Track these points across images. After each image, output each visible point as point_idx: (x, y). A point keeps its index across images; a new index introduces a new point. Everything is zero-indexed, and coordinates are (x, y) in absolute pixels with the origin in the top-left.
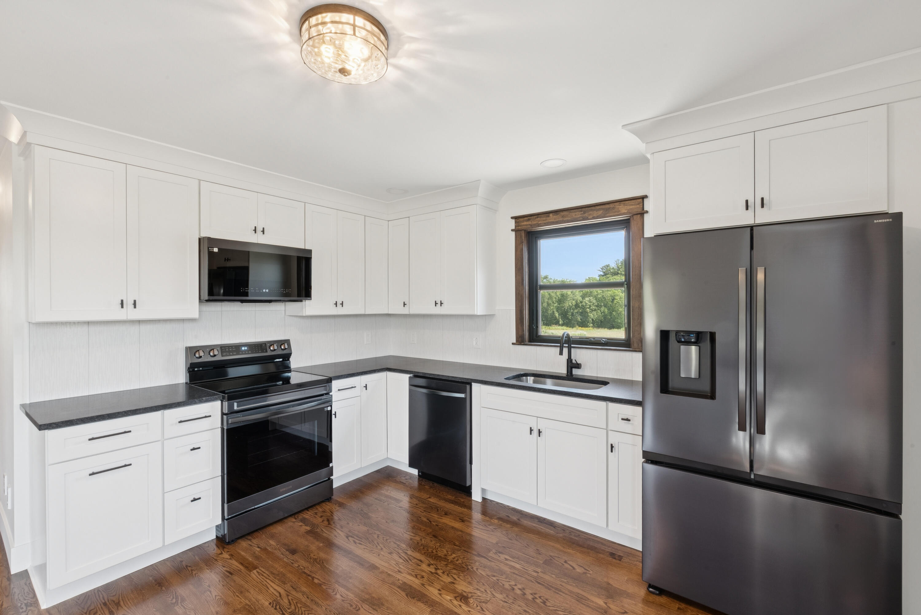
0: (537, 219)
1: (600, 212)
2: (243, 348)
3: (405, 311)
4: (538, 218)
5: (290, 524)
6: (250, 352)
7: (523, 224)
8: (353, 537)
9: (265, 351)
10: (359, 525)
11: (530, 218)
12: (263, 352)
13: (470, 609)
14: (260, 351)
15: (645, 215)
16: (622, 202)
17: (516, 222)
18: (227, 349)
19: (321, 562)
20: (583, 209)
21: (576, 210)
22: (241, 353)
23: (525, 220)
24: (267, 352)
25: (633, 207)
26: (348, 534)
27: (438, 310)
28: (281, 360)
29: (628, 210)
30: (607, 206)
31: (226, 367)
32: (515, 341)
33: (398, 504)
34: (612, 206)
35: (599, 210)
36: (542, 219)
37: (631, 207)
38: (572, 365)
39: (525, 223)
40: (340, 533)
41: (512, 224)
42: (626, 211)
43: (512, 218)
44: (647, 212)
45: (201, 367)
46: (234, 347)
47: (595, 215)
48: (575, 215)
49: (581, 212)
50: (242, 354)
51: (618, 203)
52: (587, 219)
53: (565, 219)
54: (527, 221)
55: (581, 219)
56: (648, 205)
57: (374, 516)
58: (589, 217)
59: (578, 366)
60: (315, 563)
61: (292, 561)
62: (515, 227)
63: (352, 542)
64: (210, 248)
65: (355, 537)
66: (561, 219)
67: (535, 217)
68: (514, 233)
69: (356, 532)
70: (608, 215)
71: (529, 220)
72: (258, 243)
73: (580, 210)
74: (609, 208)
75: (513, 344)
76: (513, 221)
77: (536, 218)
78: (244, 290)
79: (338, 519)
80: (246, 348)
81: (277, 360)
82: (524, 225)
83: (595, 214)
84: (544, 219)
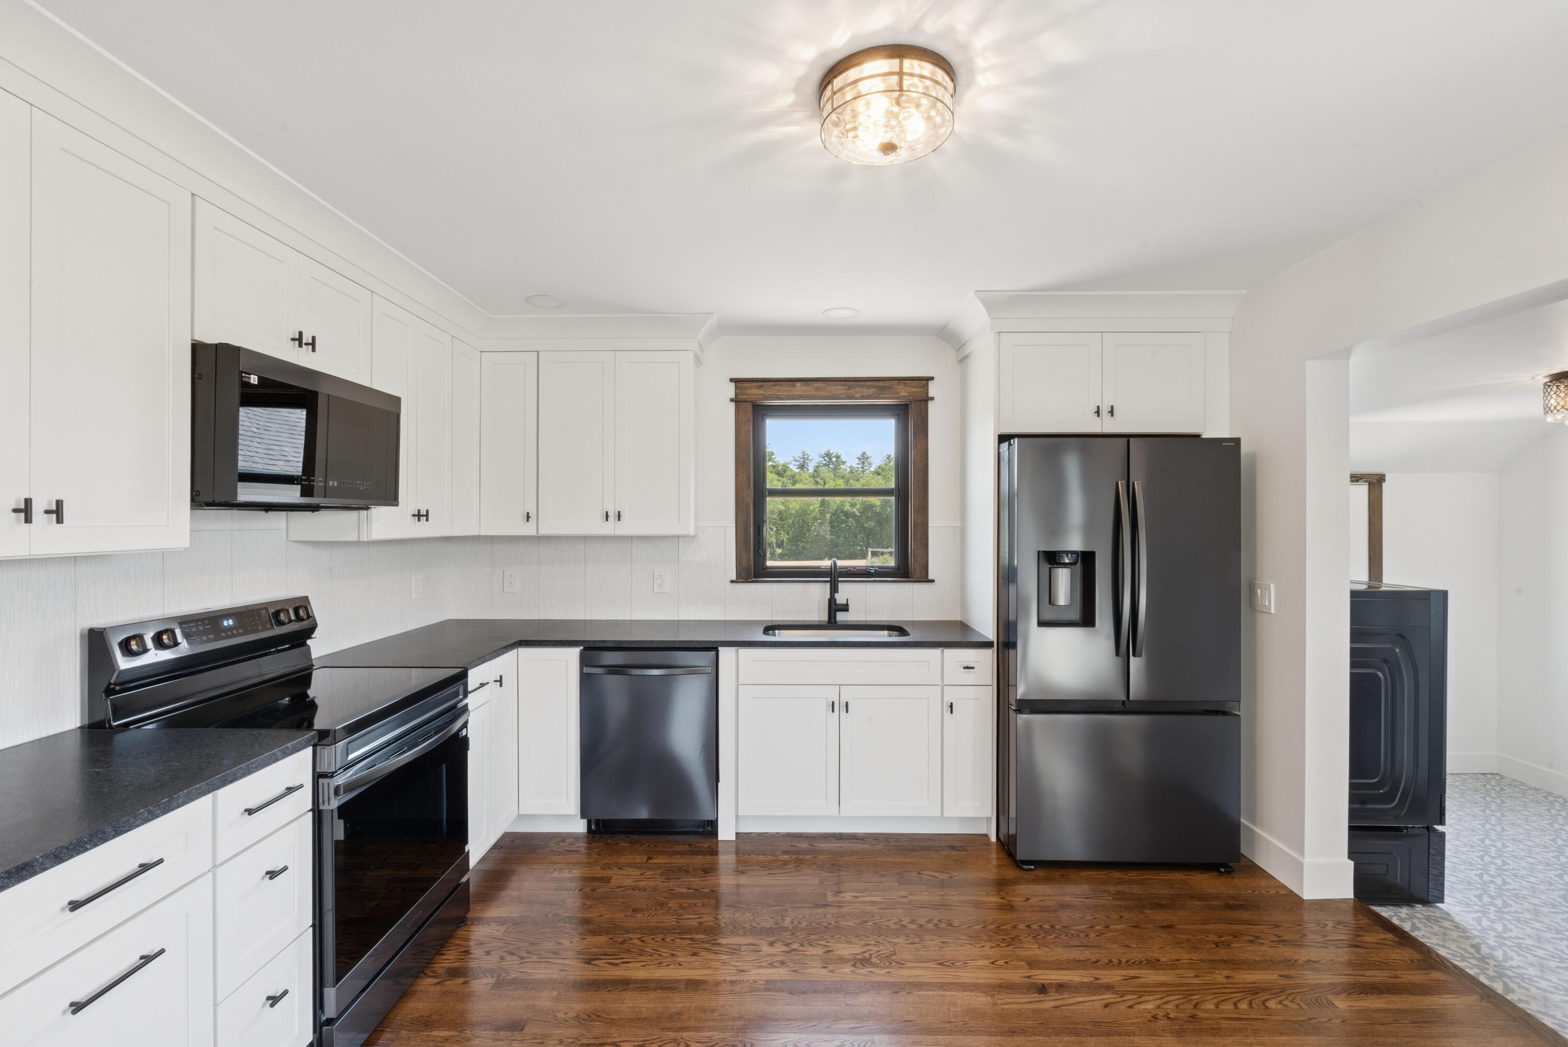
0: (774, 387)
1: (872, 391)
2: (225, 623)
3: (529, 530)
4: (776, 385)
6: (241, 631)
7: (749, 391)
11: (763, 384)
12: (265, 629)
13: (889, 970)
14: (260, 627)
15: (930, 403)
16: (902, 382)
17: (736, 388)
18: (193, 626)
20: (848, 383)
21: (838, 383)
22: (223, 634)
23: (755, 386)
25: (916, 389)
27: (609, 528)
29: (909, 393)
30: (882, 384)
32: (734, 578)
34: (888, 384)
35: (871, 387)
36: (783, 388)
37: (914, 390)
38: (834, 607)
39: (754, 391)
41: (730, 391)
42: (907, 394)
43: (732, 380)
44: (932, 399)
46: (206, 622)
47: (864, 394)
48: (836, 390)
49: (845, 386)
50: (228, 637)
51: (897, 382)
52: (853, 398)
53: (820, 393)
54: (757, 388)
55: (844, 396)
56: (933, 389)
58: (856, 396)
59: (845, 608)
62: (736, 394)
64: (243, 375)
66: (814, 393)
67: (771, 383)
68: (733, 404)
70: (881, 396)
71: (761, 387)
73: (844, 383)
74: (885, 387)
75: (732, 582)
76: (733, 385)
77: (773, 386)
80: (231, 622)
82: (752, 394)
83: (866, 392)
84: (787, 388)
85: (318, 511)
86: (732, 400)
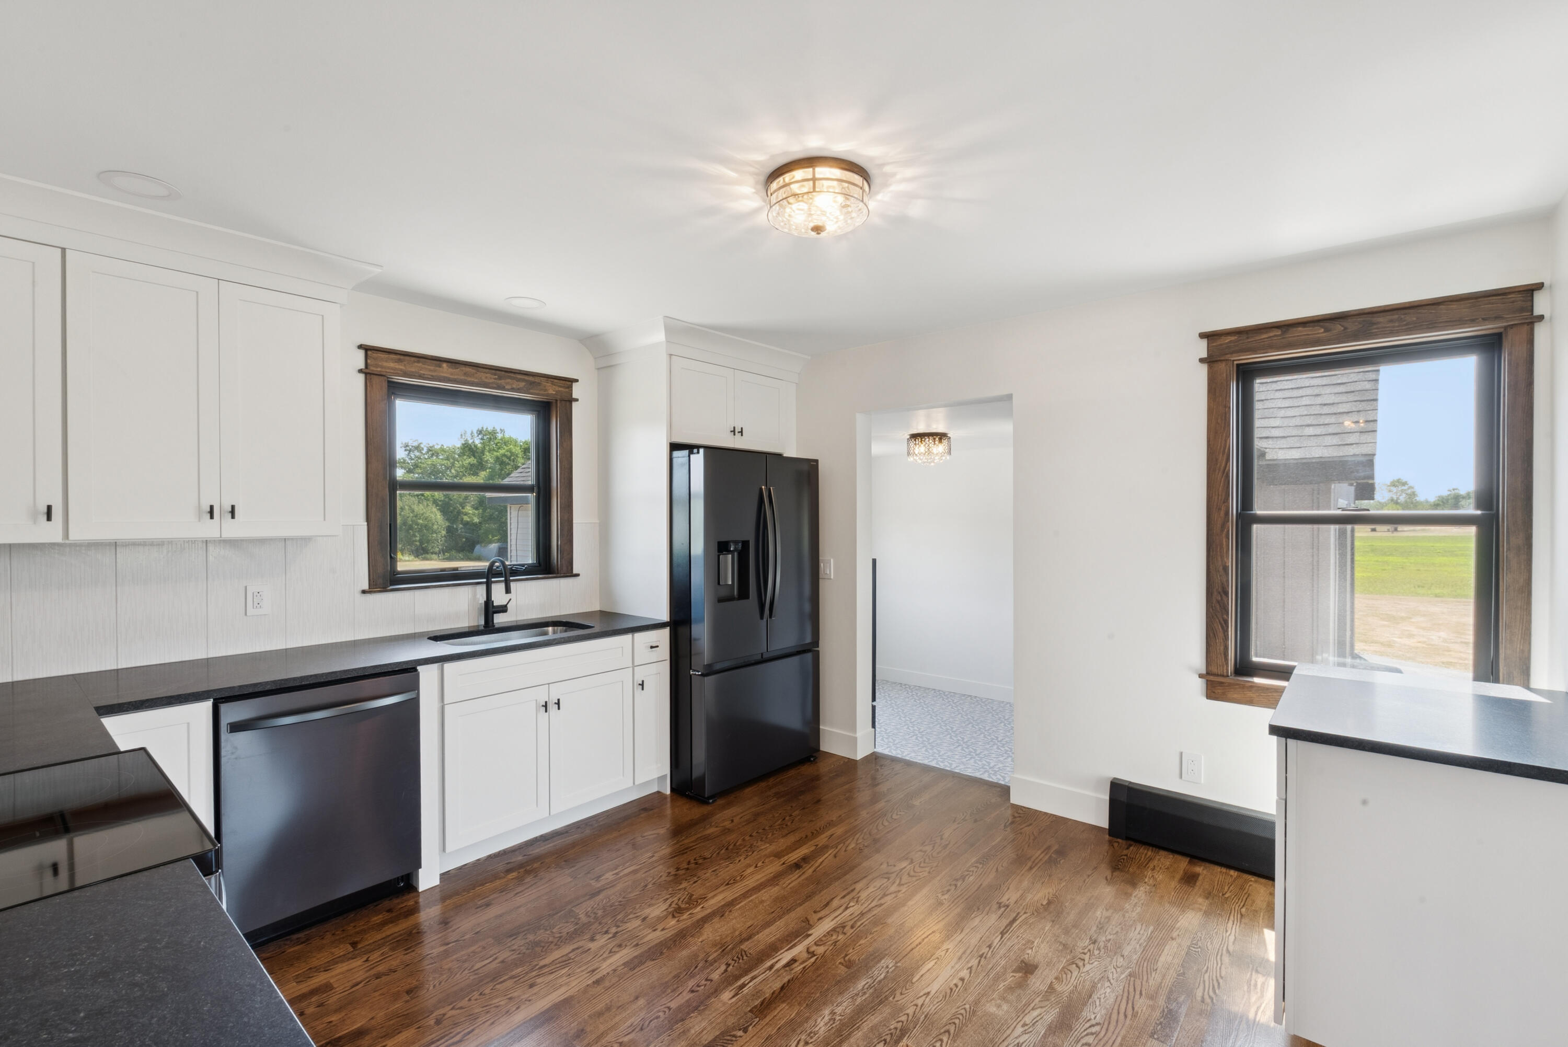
0: (416, 364)
1: (522, 384)
4: (418, 362)
7: (385, 364)
11: (402, 357)
15: (574, 404)
16: (550, 380)
17: (367, 357)
20: (498, 372)
21: (488, 370)
23: (392, 359)
25: (562, 389)
27: (217, 529)
29: (556, 391)
30: (531, 379)
32: (366, 587)
34: (537, 380)
35: (519, 380)
36: (426, 366)
37: (560, 389)
39: (388, 364)
41: (358, 359)
42: (554, 393)
43: (360, 347)
44: (576, 400)
47: (514, 386)
48: (486, 377)
49: (495, 375)
51: (545, 379)
52: (503, 388)
53: (469, 379)
54: (396, 362)
55: (495, 386)
56: (577, 391)
58: (506, 387)
62: (366, 364)
66: (463, 377)
67: (413, 359)
68: (362, 377)
70: (531, 391)
71: (399, 361)
73: (494, 371)
74: (534, 382)
75: (364, 592)
76: (362, 352)
77: (415, 362)
82: (389, 368)
83: (516, 385)
84: (432, 368)
86: (360, 371)
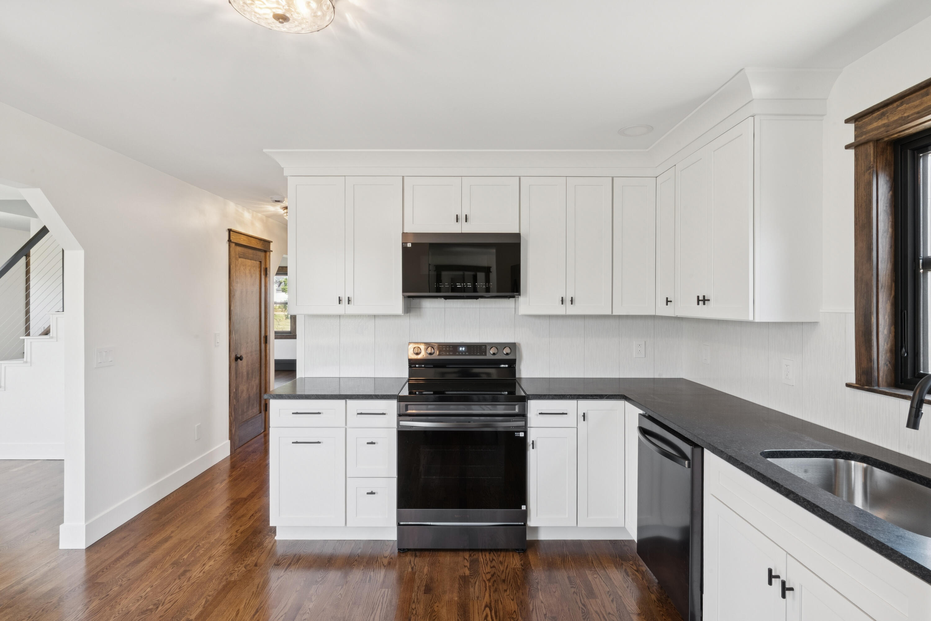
0: (899, 108)
2: (461, 349)
3: (669, 312)
4: (902, 104)
5: (460, 559)
6: (467, 353)
7: (870, 127)
8: (491, 611)
9: (484, 354)
10: (513, 600)
11: (885, 110)
12: (481, 355)
14: (478, 354)
17: (856, 128)
18: (444, 348)
19: (434, 618)
22: (457, 353)
23: (876, 117)
24: (486, 355)
26: (490, 603)
28: (507, 366)
31: (447, 366)
32: (853, 381)
33: (586, 600)
39: (875, 125)
40: (485, 598)
41: (849, 135)
43: (847, 121)
45: (423, 364)
46: (451, 347)
54: (879, 119)
57: (541, 597)
60: (429, 615)
61: (415, 600)
62: (856, 137)
63: (485, 614)
64: (404, 244)
65: (493, 611)
67: (895, 105)
68: (852, 151)
69: (501, 606)
71: (883, 114)
72: (462, 233)
75: (848, 385)
76: (851, 127)
77: (898, 106)
78: (438, 286)
79: (503, 580)
80: (464, 349)
81: (502, 366)
82: (872, 130)
84: (917, 102)
85: (478, 299)
86: (850, 146)
